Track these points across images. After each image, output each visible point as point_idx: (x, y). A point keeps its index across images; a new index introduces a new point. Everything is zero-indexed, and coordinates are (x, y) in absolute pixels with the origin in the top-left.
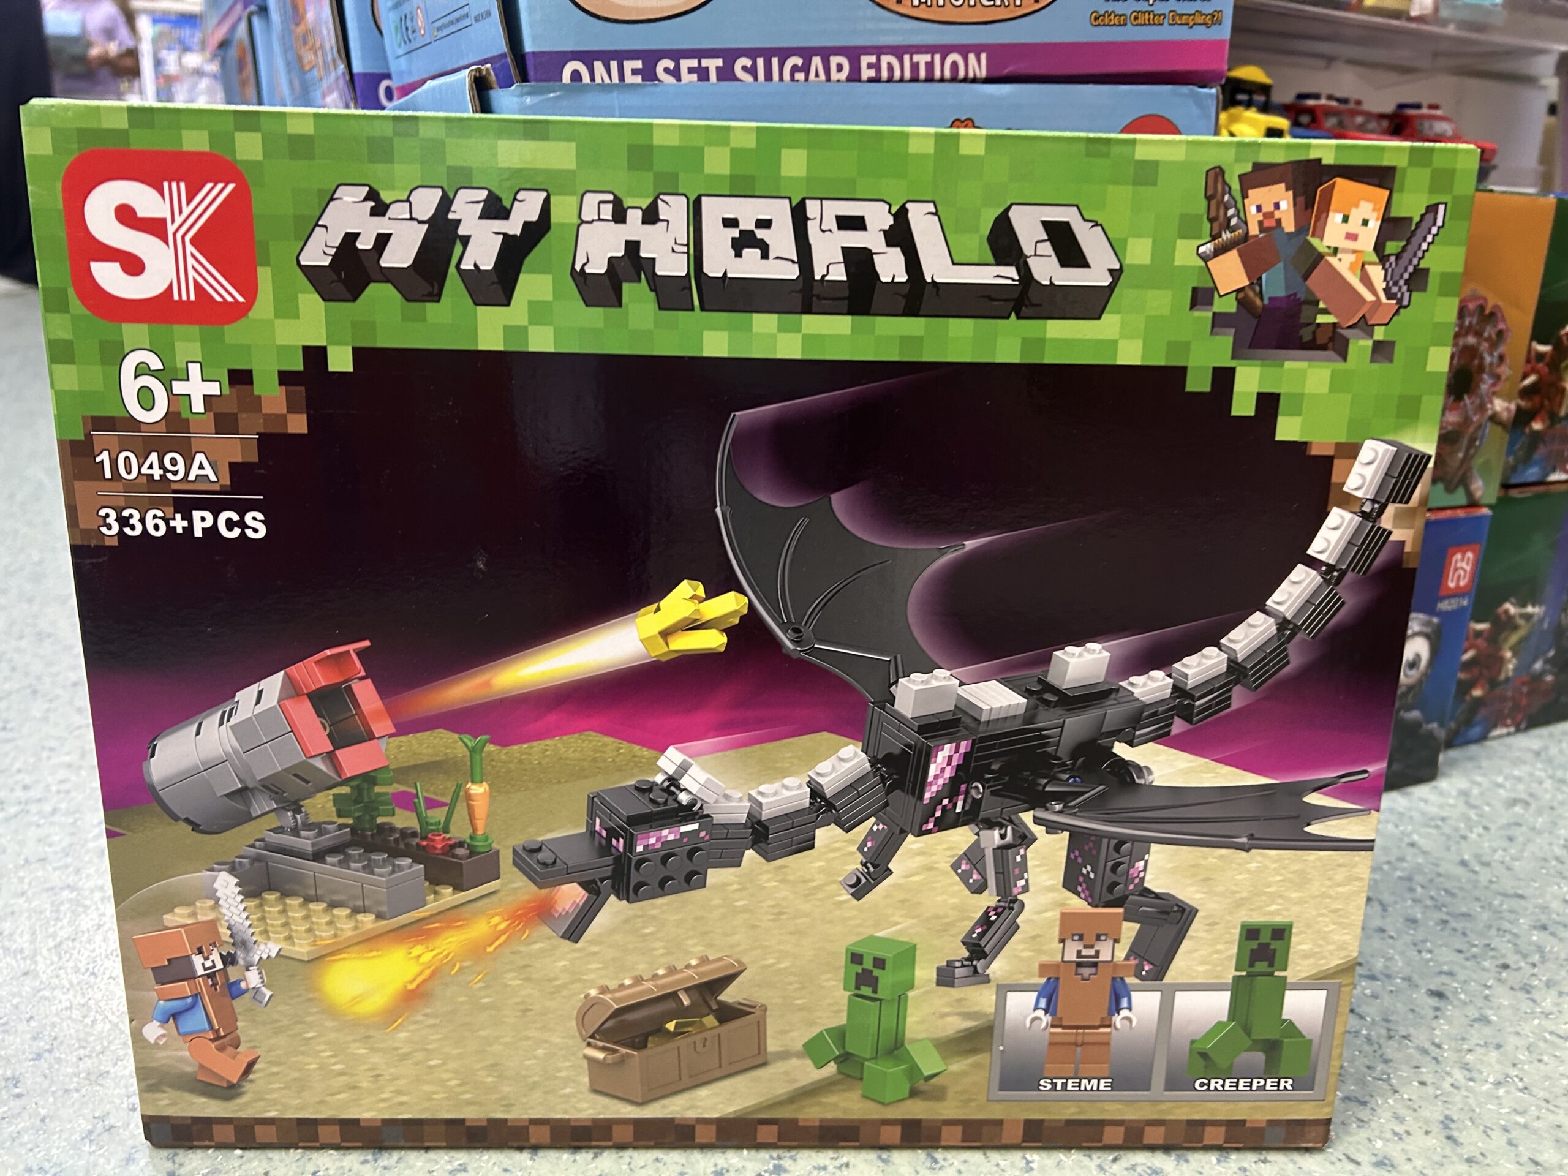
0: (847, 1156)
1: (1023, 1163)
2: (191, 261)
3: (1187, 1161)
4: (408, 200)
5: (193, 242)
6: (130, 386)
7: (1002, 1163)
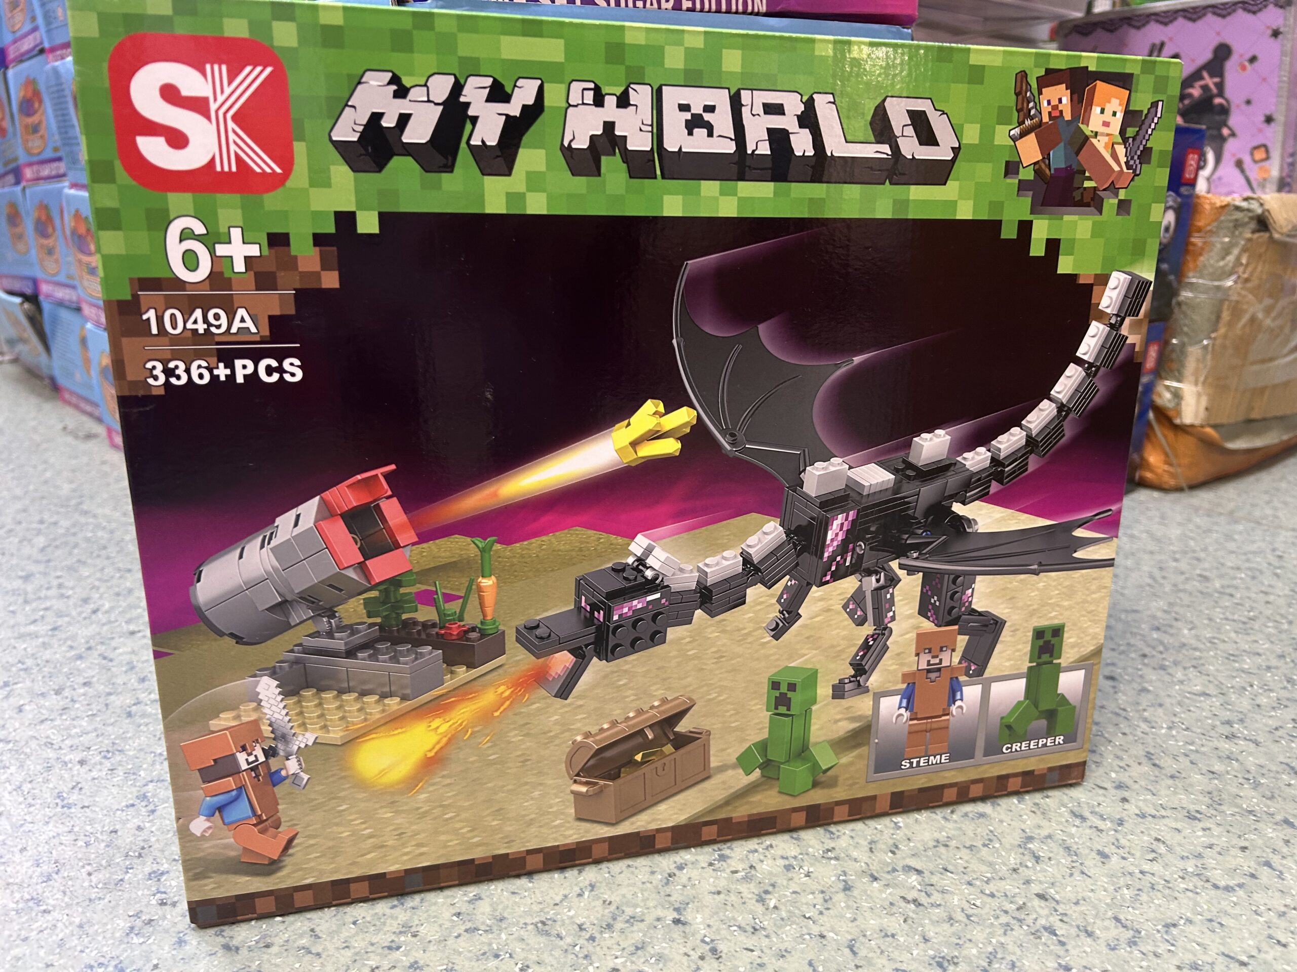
0: (768, 841)
1: (892, 825)
2: (232, 136)
3: (999, 805)
4: (425, 85)
5: (235, 118)
6: (175, 250)
7: (879, 827)
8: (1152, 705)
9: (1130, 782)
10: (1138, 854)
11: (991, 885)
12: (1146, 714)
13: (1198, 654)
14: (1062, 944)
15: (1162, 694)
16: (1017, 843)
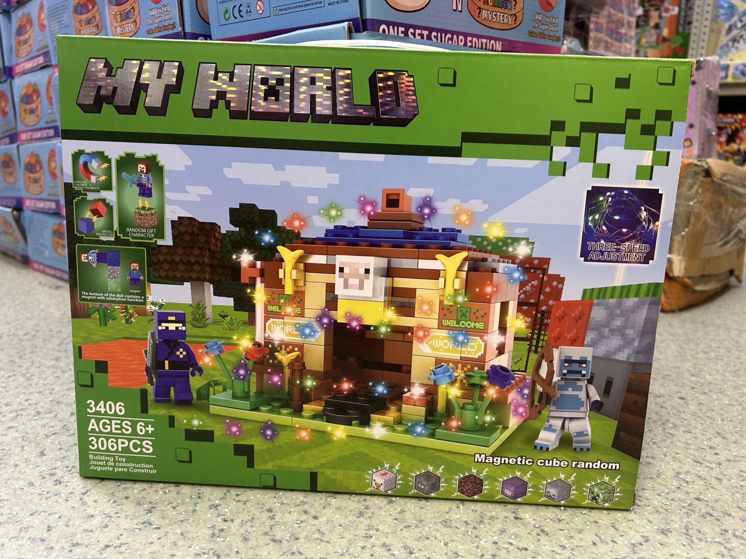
8: (708, 410)
9: (715, 446)
10: (735, 478)
11: (670, 495)
12: (707, 414)
13: (719, 387)
14: (719, 520)
15: (711, 405)
16: (673, 475)
